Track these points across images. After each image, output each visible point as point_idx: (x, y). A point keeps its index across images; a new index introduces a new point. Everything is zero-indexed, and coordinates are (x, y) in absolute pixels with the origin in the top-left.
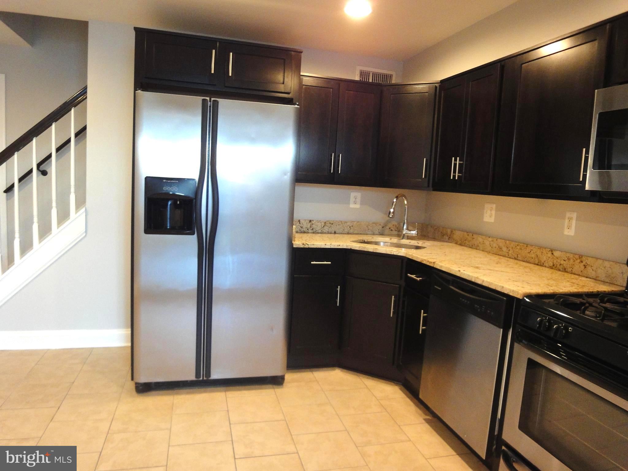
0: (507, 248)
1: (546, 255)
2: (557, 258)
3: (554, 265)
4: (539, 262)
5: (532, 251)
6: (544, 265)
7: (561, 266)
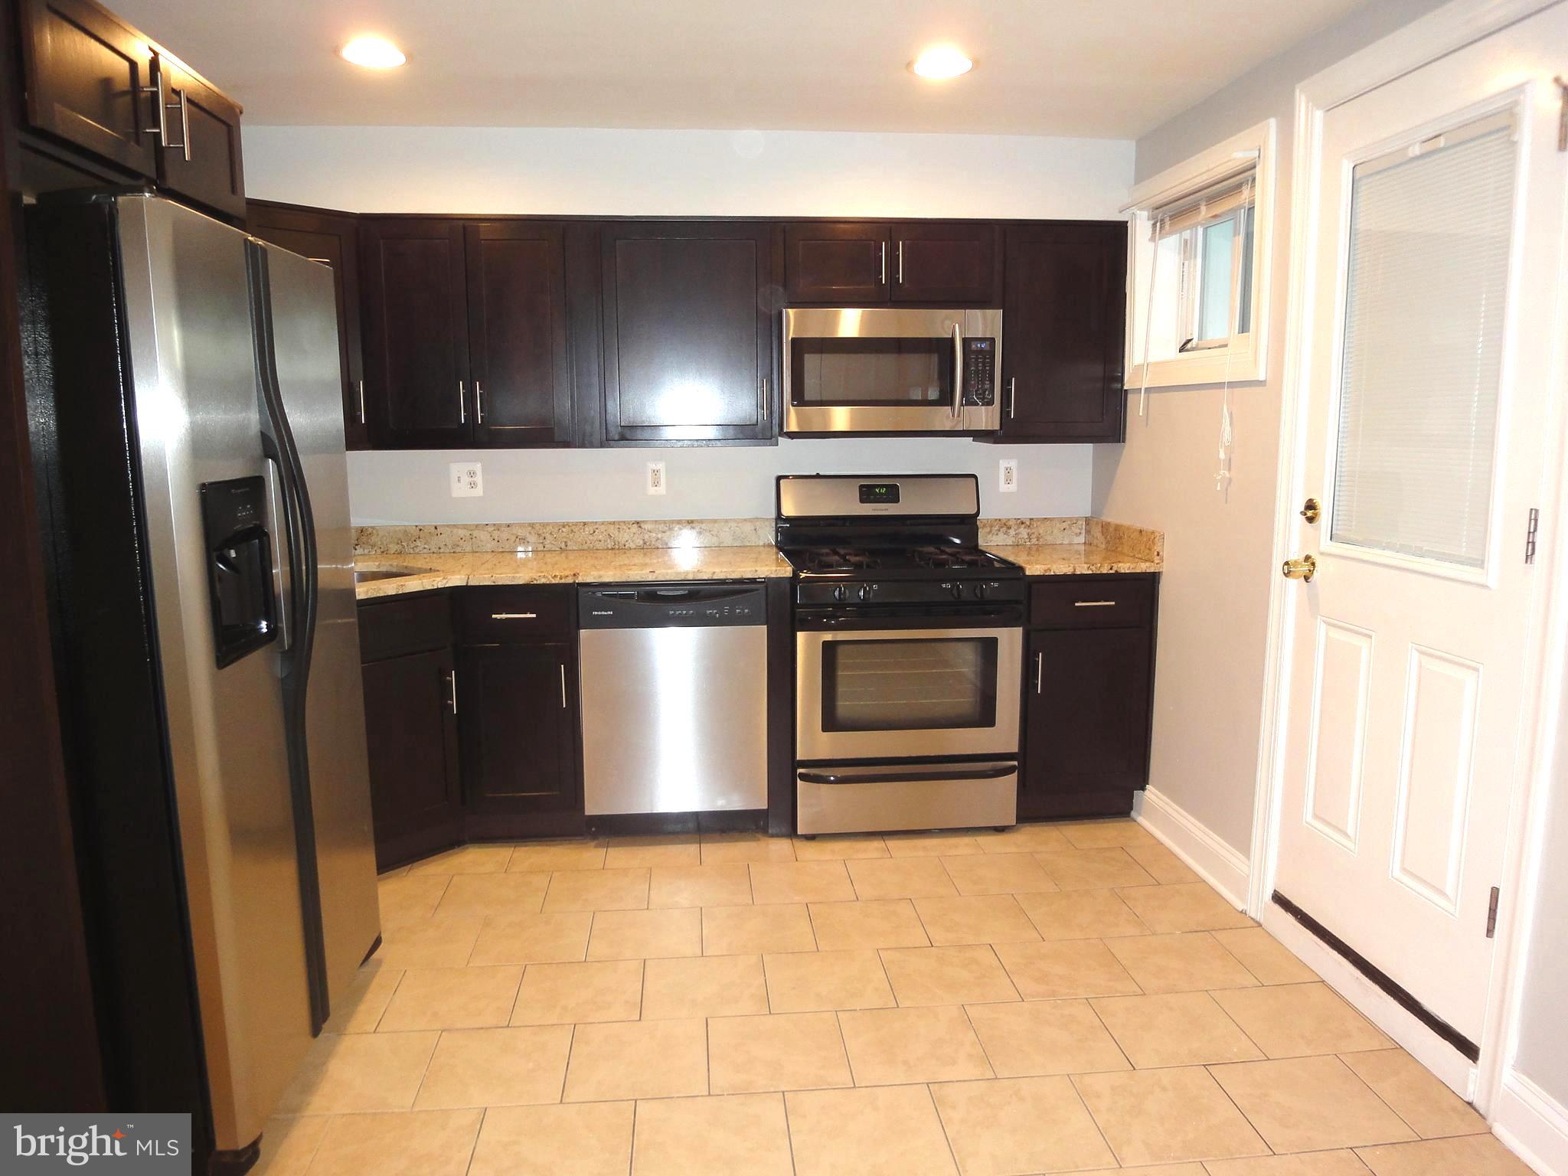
0: (539, 535)
1: (628, 530)
2: (650, 532)
3: (645, 543)
4: (615, 544)
5: (597, 531)
6: (626, 547)
7: (659, 541)
